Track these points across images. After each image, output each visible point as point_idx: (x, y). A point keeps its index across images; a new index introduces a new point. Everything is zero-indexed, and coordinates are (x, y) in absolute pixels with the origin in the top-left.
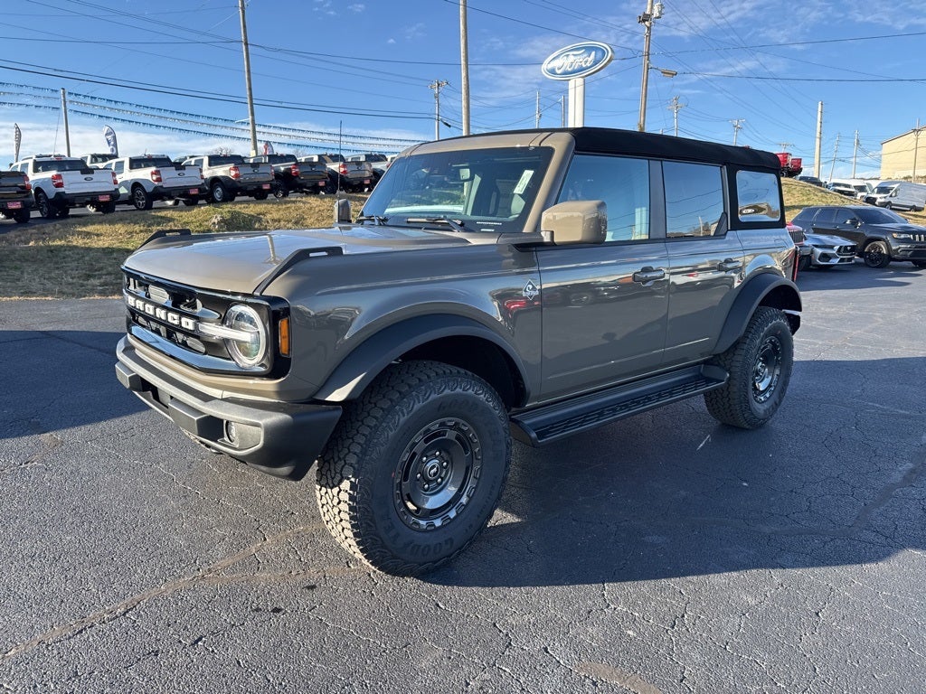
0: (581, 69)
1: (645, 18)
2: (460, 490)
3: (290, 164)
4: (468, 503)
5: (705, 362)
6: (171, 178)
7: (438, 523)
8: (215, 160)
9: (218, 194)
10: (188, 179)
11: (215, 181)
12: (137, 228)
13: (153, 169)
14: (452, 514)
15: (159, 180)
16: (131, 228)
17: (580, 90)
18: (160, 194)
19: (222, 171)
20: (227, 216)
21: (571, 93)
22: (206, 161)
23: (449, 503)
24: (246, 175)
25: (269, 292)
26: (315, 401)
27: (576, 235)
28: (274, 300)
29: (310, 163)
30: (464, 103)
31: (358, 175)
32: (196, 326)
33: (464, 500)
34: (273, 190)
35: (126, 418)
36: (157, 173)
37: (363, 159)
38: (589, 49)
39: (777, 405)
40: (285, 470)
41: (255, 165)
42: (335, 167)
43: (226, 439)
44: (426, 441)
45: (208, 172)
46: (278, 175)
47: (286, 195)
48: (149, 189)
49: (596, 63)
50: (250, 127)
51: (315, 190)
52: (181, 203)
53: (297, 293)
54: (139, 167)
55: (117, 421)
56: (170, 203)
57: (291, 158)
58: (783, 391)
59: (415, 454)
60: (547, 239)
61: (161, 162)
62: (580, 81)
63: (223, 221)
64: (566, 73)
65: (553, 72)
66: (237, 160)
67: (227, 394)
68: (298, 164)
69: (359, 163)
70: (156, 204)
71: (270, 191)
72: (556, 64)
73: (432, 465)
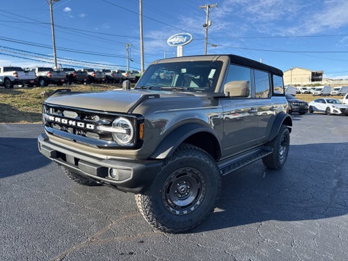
0: (182, 43)
1: (206, 26)
2: (196, 198)
3: (72, 72)
4: (200, 204)
5: (264, 145)
6: (22, 76)
7: (185, 212)
8: (41, 69)
9: (42, 83)
10: (30, 76)
11: (41, 78)
12: (8, 96)
13: (14, 72)
14: (193, 209)
15: (17, 76)
16: (6, 95)
17: (181, 50)
18: (17, 82)
19: (44, 74)
20: (48, 92)
21: (178, 51)
22: (37, 69)
23: (191, 204)
24: (54, 76)
25: (135, 112)
26: (151, 159)
27: (239, 94)
28: (138, 115)
29: (80, 72)
30: (141, 52)
31: (99, 77)
32: (95, 127)
33: (198, 203)
34: (65, 82)
35: (28, 173)
36: (16, 73)
37: (101, 71)
38: (184, 36)
39: (285, 160)
40: (138, 189)
41: (58, 72)
42: (90, 74)
43: (110, 176)
44: (177, 177)
45: (38, 74)
46: (67, 76)
47: (70, 84)
48: (12, 80)
49: (187, 40)
50: (54, 58)
51: (82, 82)
52: (26, 86)
53: (147, 112)
54: (8, 71)
55: (23, 174)
56: (20, 86)
57: (72, 70)
58: (287, 156)
59: (172, 183)
60: (226, 95)
61: (18, 69)
62: (181, 47)
63: (46, 93)
64: (176, 44)
65: (171, 43)
66: (50, 70)
67: (109, 157)
68: (76, 72)
69: (100, 73)
70: (15, 86)
71: (64, 82)
72: (172, 40)
73: (182, 187)
